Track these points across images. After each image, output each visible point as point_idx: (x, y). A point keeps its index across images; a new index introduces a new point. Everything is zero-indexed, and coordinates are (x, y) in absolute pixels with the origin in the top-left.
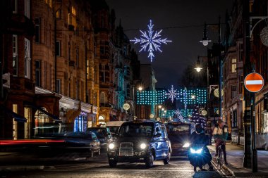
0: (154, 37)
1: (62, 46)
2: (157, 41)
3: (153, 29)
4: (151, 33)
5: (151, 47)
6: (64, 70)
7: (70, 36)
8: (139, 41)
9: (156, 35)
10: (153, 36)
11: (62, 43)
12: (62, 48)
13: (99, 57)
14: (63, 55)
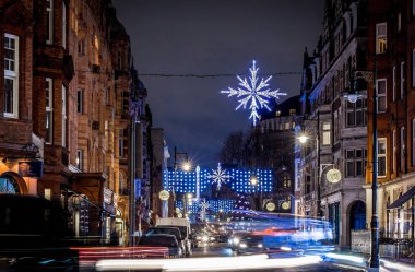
0: (259, 88)
1: (86, 97)
2: (263, 93)
3: (257, 75)
4: (254, 81)
5: (254, 102)
6: (87, 136)
7: (94, 83)
8: (236, 92)
9: (262, 85)
10: (257, 86)
11: (86, 93)
12: (86, 100)
13: (119, 117)
14: (86, 111)
